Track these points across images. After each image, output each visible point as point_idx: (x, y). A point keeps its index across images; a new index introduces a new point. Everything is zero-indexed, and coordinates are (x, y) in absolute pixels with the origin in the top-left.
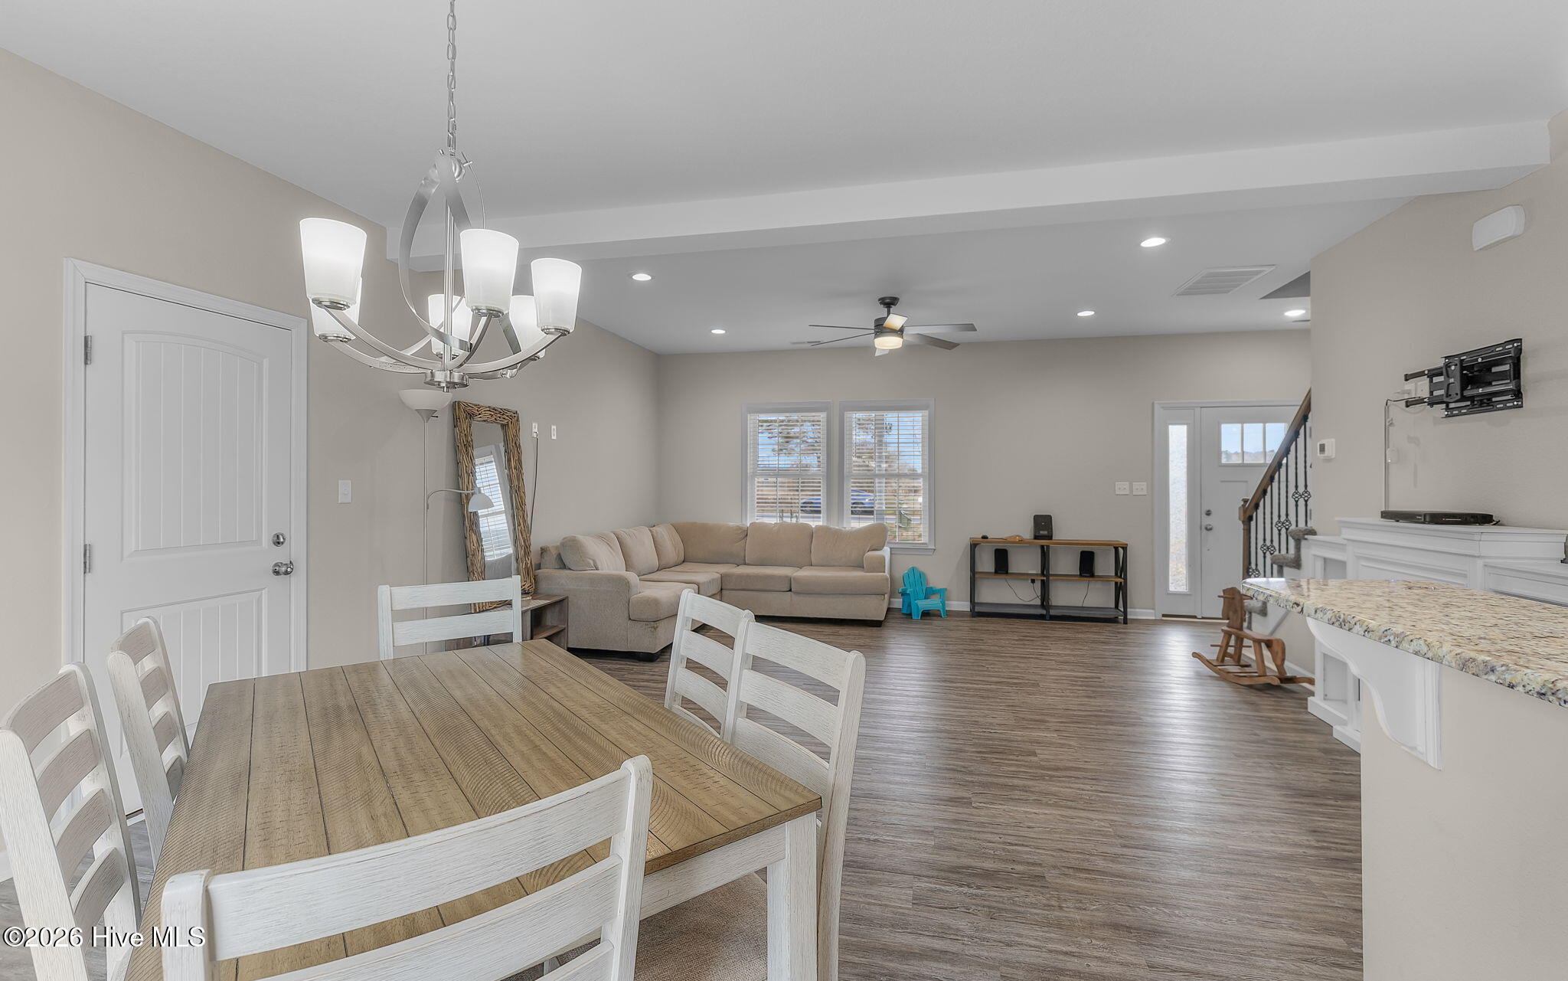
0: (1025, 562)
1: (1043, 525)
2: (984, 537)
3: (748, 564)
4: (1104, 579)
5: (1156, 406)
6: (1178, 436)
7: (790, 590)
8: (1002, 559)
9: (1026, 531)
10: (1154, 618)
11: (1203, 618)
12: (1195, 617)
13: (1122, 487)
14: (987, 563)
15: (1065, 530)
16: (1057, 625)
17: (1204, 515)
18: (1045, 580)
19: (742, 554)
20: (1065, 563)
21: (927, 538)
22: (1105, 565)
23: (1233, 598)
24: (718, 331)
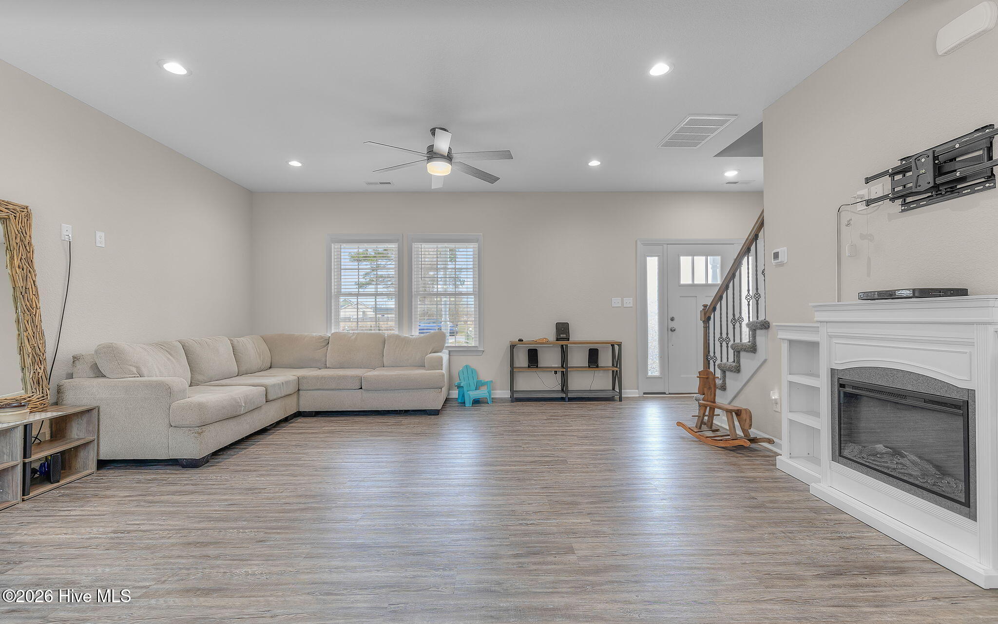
0: (550, 358)
1: (563, 330)
2: (521, 340)
3: (329, 368)
4: (605, 369)
5: (639, 243)
6: (652, 264)
7: (361, 388)
8: (533, 356)
9: (551, 336)
10: (638, 396)
11: (669, 394)
12: (664, 393)
13: (616, 302)
14: (522, 360)
15: (576, 335)
16: (574, 405)
17: (669, 320)
18: (564, 372)
19: (324, 359)
20: (578, 358)
21: (478, 343)
22: (605, 359)
23: (707, 378)
24: (295, 164)
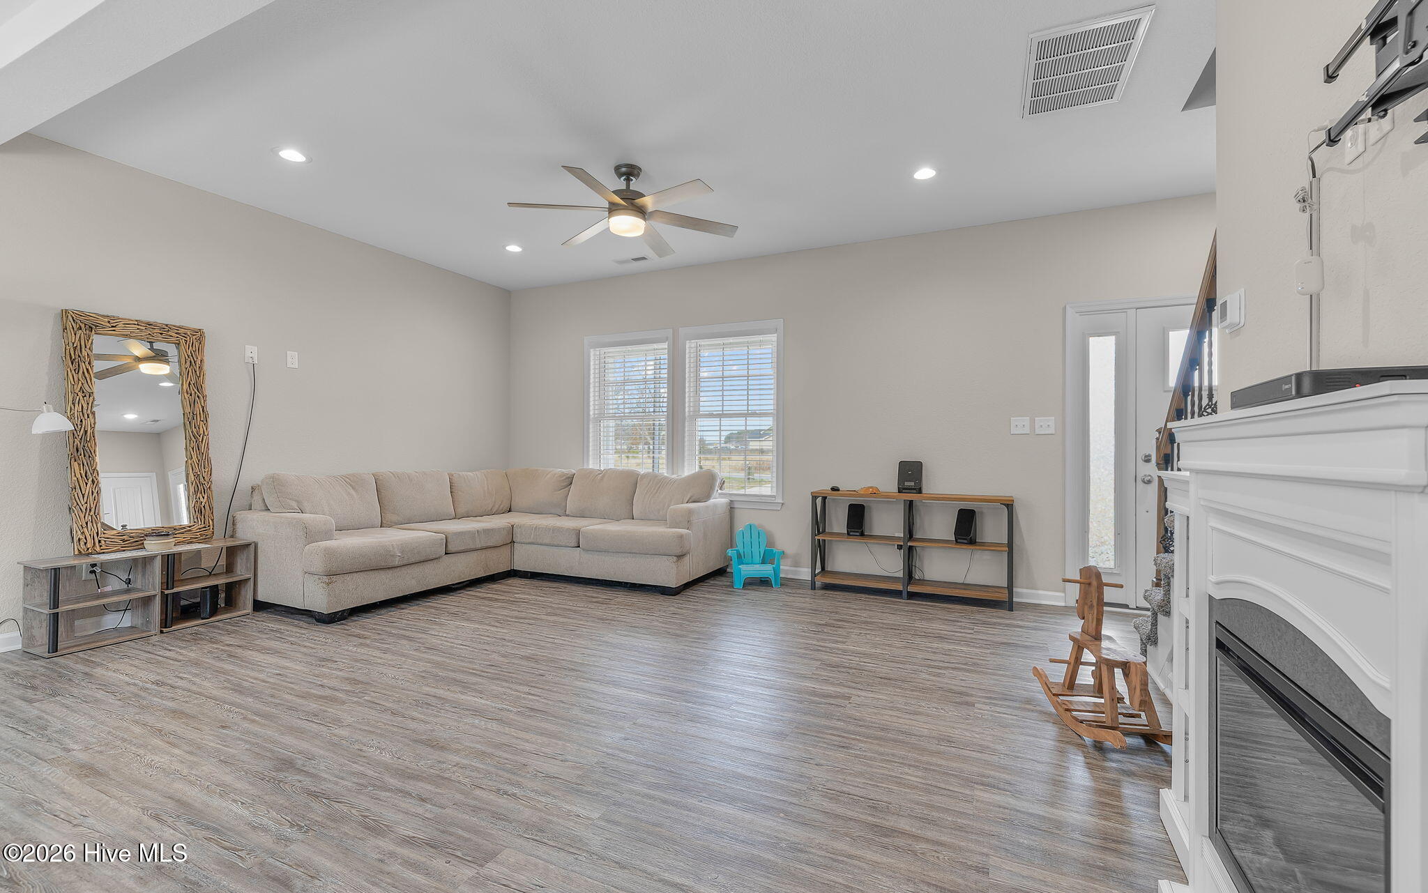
0: (887, 522)
1: (911, 474)
2: (835, 489)
3: (568, 516)
4: (992, 547)
5: (1069, 311)
6: (1102, 351)
7: (579, 547)
8: (857, 517)
9: (888, 482)
10: (1063, 604)
11: (1138, 608)
12: (1126, 606)
13: (1020, 424)
14: (838, 521)
15: (939, 482)
16: (937, 610)
17: (1140, 462)
18: (910, 547)
19: (564, 504)
20: (940, 525)
21: (775, 490)
22: (991, 529)
23: (1090, 584)
24: (514, 248)
